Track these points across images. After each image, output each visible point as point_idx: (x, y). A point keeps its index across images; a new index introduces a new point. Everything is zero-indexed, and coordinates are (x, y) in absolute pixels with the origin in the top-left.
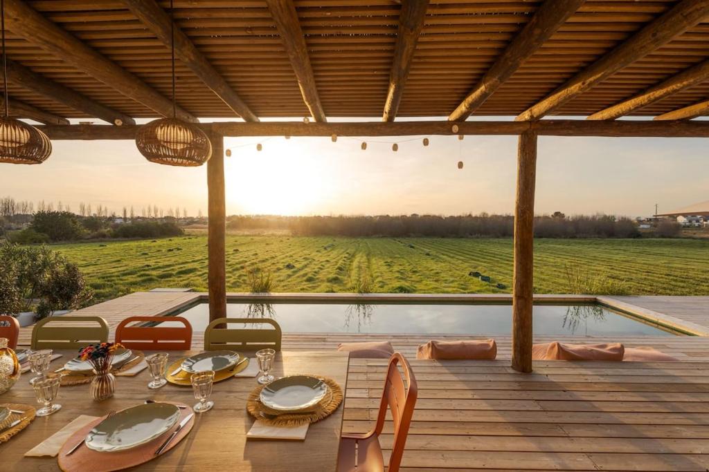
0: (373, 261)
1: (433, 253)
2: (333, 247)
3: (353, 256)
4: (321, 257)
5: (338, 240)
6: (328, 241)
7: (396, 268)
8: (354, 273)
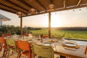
0: (69, 34)
1: (81, 33)
2: (62, 32)
3: (65, 33)
4: (60, 33)
5: (63, 31)
6: (61, 31)
7: (74, 35)
8: (66, 36)
